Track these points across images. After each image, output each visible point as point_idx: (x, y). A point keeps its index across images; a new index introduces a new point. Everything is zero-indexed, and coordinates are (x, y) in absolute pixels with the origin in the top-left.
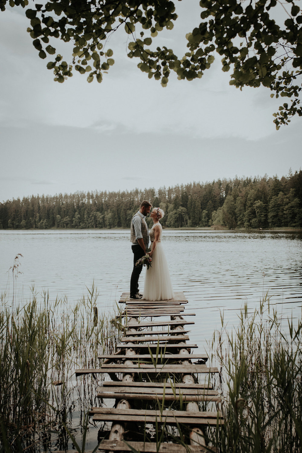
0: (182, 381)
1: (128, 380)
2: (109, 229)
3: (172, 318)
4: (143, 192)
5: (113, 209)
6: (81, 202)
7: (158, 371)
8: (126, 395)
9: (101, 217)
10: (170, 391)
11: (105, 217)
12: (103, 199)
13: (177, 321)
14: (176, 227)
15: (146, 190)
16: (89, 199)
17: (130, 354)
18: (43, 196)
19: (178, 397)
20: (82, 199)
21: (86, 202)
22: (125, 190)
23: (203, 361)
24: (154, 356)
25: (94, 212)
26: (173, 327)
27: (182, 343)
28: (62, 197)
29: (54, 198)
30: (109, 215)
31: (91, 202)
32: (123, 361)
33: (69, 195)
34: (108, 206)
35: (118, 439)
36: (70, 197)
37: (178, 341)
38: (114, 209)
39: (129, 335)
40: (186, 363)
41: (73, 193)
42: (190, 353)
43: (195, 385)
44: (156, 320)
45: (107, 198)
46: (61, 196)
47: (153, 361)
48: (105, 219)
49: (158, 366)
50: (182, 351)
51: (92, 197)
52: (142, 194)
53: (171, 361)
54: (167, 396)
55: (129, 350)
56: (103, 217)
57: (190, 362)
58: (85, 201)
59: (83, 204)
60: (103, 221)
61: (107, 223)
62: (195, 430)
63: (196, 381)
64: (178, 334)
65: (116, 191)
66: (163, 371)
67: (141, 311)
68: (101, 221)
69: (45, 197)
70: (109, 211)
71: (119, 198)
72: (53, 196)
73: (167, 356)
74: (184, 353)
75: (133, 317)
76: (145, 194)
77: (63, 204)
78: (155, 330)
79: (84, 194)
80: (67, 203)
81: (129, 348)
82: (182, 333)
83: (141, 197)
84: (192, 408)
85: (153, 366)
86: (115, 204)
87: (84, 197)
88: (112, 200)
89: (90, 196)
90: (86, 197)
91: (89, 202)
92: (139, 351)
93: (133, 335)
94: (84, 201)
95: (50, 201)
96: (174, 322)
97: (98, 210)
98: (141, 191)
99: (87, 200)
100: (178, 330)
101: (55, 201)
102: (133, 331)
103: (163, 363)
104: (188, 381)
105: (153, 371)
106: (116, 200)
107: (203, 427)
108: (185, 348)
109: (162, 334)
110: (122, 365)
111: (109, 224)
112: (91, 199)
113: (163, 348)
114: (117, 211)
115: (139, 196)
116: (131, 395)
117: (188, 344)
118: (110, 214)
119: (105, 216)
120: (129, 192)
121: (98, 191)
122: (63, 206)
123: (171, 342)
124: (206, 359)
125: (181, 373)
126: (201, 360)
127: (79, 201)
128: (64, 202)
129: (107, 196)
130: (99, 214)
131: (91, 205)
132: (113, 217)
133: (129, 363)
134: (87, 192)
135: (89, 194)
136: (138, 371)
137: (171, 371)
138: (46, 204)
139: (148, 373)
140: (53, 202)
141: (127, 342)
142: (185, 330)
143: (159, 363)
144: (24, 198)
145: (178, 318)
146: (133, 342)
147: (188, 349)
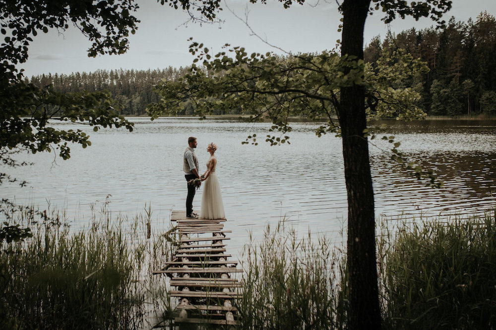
0: (220, 277)
1: (186, 277)
2: (137, 116)
3: (214, 235)
4: (178, 72)
5: (142, 92)
6: (103, 83)
7: (206, 271)
8: (187, 284)
9: (127, 102)
10: (214, 282)
11: (132, 102)
12: (130, 80)
13: (219, 237)
14: (217, 115)
15: (181, 69)
16: (112, 79)
17: (185, 261)
18: (56, 75)
19: (217, 285)
20: (104, 79)
21: (109, 83)
22: (156, 69)
23: (234, 266)
24: (203, 262)
25: (119, 96)
26: (214, 242)
27: (221, 253)
28: (80, 77)
29: (70, 78)
30: (137, 99)
31: (115, 83)
32: (181, 266)
33: (88, 73)
34: (135, 88)
35: (186, 304)
36: (90, 77)
37: (218, 252)
38: (144, 92)
39: (183, 248)
40: (223, 266)
41: (93, 72)
42: (226, 260)
43: (228, 279)
44: (202, 236)
45: (134, 79)
46: (78, 74)
47: (202, 265)
48: (132, 104)
49: (205, 269)
50: (221, 259)
51: (116, 77)
52: (177, 74)
53: (213, 265)
54: (211, 285)
55: (185, 259)
56: (130, 101)
57: (226, 266)
58: (108, 81)
59: (105, 85)
60: (130, 107)
61: (135, 108)
62: (227, 301)
63: (229, 277)
64: (218, 247)
65: (146, 70)
66: (208, 271)
67: (190, 229)
68: (128, 106)
69: (59, 77)
70: (137, 94)
71: (149, 79)
72: (68, 76)
73: (211, 262)
74: (222, 260)
75: (184, 234)
76: (180, 74)
77: (81, 85)
78: (201, 244)
79: (106, 74)
80: (85, 84)
81: (184, 257)
82: (221, 247)
83: (176, 77)
84: (226, 291)
85: (202, 269)
86: (144, 86)
87: (106, 77)
88: (140, 81)
89: (114, 76)
90: (109, 78)
91: (112, 83)
92: (191, 259)
93: (186, 248)
94: (106, 82)
95: (65, 81)
96: (215, 238)
97: (123, 93)
98: (175, 69)
99: (110, 80)
100: (218, 244)
101: (71, 82)
102: (186, 245)
103: (208, 267)
104: (224, 277)
105: (203, 271)
106: (145, 80)
107: (232, 299)
108: (223, 257)
109: (207, 247)
110: (181, 268)
111: (137, 109)
112: (114, 80)
113: (208, 257)
114: (147, 94)
115: (173, 76)
116: (190, 285)
117: (225, 254)
118: (139, 98)
119: (132, 100)
120: (161, 71)
121: (124, 70)
122: (80, 88)
123: (213, 253)
124: (236, 264)
125: (220, 273)
126: (233, 265)
127: (100, 82)
128: (82, 83)
129: (134, 76)
130: (125, 97)
131: (115, 87)
132: (142, 102)
133: (185, 267)
134: (110, 71)
135: (112, 72)
136: (193, 272)
137: (213, 271)
138: (60, 86)
139: (200, 273)
140: (69, 84)
141: (182, 253)
142: (224, 244)
143: (206, 267)
144: (33, 78)
145: (218, 234)
146: (187, 253)
147: (225, 258)
